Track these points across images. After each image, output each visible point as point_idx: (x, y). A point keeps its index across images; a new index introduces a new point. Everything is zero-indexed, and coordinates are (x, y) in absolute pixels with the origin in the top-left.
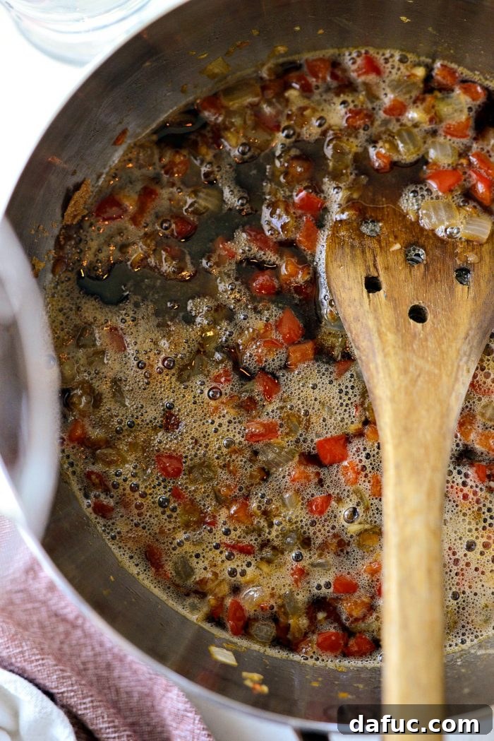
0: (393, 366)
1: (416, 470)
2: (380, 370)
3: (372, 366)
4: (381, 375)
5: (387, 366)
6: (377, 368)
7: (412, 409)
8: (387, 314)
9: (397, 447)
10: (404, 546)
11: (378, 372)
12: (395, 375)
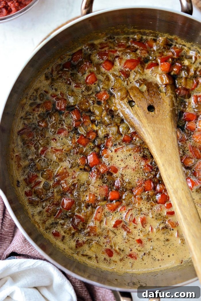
0: (149, 130)
1: (170, 164)
2: (145, 133)
3: (142, 132)
4: (146, 135)
5: (147, 131)
6: (144, 133)
7: (161, 143)
8: (140, 112)
9: (160, 158)
10: (176, 192)
11: (145, 134)
12: (151, 133)
